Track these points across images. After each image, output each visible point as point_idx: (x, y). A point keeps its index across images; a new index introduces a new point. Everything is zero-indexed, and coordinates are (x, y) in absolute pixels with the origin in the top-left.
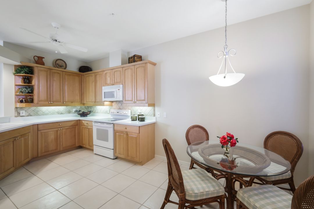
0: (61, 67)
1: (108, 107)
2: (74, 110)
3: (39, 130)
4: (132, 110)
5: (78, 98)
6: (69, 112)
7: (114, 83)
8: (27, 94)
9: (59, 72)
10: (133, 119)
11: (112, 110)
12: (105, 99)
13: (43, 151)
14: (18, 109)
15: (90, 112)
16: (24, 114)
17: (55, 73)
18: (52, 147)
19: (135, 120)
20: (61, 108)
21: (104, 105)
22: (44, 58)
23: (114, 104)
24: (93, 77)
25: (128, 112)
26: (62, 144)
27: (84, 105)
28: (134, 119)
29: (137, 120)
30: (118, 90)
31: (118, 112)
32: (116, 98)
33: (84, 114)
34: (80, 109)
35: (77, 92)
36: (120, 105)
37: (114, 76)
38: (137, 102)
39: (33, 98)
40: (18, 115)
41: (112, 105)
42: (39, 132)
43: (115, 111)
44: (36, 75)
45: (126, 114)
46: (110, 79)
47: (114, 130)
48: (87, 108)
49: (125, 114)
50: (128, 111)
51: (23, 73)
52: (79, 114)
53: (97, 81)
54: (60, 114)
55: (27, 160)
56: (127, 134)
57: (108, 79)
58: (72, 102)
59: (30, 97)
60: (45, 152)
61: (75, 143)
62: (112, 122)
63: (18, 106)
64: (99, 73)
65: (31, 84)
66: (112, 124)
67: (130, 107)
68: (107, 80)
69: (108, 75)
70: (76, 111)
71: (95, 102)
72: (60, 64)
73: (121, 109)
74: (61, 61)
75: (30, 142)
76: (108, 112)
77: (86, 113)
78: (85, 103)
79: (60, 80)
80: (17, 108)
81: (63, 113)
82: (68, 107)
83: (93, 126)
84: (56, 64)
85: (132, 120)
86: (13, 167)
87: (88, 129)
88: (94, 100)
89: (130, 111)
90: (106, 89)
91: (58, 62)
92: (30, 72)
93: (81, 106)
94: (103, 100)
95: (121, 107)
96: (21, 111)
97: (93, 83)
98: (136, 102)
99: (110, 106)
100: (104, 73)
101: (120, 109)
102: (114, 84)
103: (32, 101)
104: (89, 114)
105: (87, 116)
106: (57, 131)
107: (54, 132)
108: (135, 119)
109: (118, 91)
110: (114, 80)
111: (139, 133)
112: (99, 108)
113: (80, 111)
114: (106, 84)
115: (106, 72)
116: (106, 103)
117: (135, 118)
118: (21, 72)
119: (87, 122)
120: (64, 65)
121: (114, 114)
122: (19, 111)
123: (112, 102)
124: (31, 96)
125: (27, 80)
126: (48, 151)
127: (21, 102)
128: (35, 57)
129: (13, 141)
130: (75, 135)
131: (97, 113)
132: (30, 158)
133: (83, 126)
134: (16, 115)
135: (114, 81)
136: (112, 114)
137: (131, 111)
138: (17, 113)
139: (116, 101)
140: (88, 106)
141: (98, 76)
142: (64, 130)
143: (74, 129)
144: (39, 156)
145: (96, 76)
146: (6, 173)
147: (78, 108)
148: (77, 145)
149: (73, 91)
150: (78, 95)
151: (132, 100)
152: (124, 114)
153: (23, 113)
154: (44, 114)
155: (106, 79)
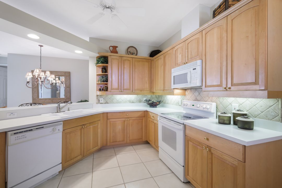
0: (132, 54)
1: (179, 97)
2: (145, 99)
3: (109, 118)
4: (219, 103)
5: (147, 86)
6: (140, 101)
7: (187, 61)
8: (102, 83)
9: (129, 59)
10: (221, 121)
11: (186, 102)
12: (174, 85)
13: (112, 141)
14: (99, 97)
15: (160, 102)
16: (102, 102)
17: (125, 60)
18: (119, 138)
19: (228, 122)
20: (132, 97)
21: (173, 94)
22: (117, 47)
23: (187, 92)
24: (162, 59)
25: (212, 107)
26: (128, 136)
27: (154, 94)
28: (224, 120)
29: (232, 122)
30: (194, 69)
31: (193, 105)
32: (190, 83)
33: (153, 105)
34: (150, 98)
35: (147, 79)
36: (197, 94)
37: (187, 50)
38: (233, 88)
39: (108, 86)
40: (98, 102)
41: (185, 95)
42: (108, 121)
43: (189, 103)
44: (109, 64)
45: (208, 109)
46: (182, 56)
47: (185, 135)
48: (158, 97)
49: (205, 110)
50: (212, 104)
51: (100, 63)
52: (148, 104)
53: (166, 64)
54: (132, 103)
55: (97, 148)
56: (210, 151)
57: (180, 57)
58: (141, 90)
59: (105, 86)
60: (113, 142)
61: (142, 136)
62: (182, 121)
63: (98, 94)
64: (169, 52)
65: (107, 73)
66: (182, 125)
67: (214, 99)
68: (178, 59)
69: (179, 51)
70: (146, 100)
71: (164, 90)
72: (132, 52)
73: (198, 101)
74: (133, 48)
75: (99, 130)
76: (180, 104)
77: (154, 103)
78: (155, 92)
79: (130, 67)
80: (97, 95)
81: (134, 102)
82: (139, 96)
83: (159, 121)
84: (127, 52)
85: (220, 123)
86: (81, 155)
87: (154, 124)
88: (162, 88)
89: (214, 105)
90: (176, 72)
91: (129, 50)
92: (105, 61)
93: (151, 95)
94: (172, 88)
95: (198, 98)
96: (100, 98)
97: (162, 67)
98: (230, 88)
99: (182, 95)
100: (174, 50)
101: (196, 100)
102: (187, 63)
103: (107, 89)
104: (159, 104)
105: (156, 107)
106: (124, 121)
107: (121, 122)
108: (226, 122)
109: (192, 71)
110: (187, 56)
111: (245, 162)
112: (170, 98)
113: (150, 100)
114: (177, 65)
115: (176, 48)
116: (176, 91)
117: (226, 119)
118: (99, 62)
119: (153, 115)
120: (135, 52)
121: (187, 107)
122: (99, 99)
123: (185, 90)
124: (106, 84)
125: (105, 70)
126: (116, 142)
127: (100, 90)
128: (111, 47)
129: (81, 129)
130: (142, 128)
131: (168, 103)
132: (99, 146)
133: (150, 119)
134: (97, 102)
135: (187, 58)
136: (185, 106)
137: (217, 106)
138: (98, 100)
139: (191, 89)
140: (159, 96)
141: (167, 56)
142: (131, 121)
143: (141, 120)
144: (108, 145)
145: (164, 57)
146: (72, 161)
147: (149, 97)
148: (144, 139)
149: (142, 79)
150: (148, 82)
151: (220, 86)
152: (204, 108)
153: (102, 100)
154: (118, 102)
155: (176, 58)
